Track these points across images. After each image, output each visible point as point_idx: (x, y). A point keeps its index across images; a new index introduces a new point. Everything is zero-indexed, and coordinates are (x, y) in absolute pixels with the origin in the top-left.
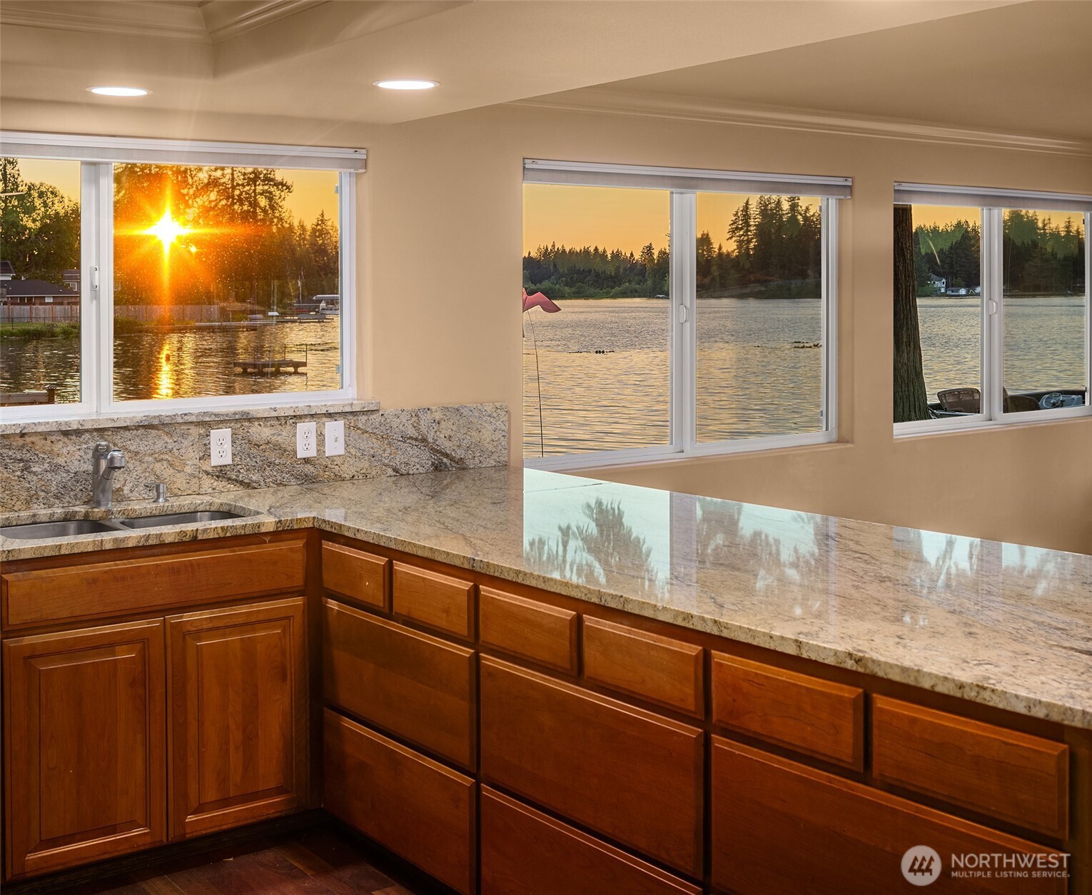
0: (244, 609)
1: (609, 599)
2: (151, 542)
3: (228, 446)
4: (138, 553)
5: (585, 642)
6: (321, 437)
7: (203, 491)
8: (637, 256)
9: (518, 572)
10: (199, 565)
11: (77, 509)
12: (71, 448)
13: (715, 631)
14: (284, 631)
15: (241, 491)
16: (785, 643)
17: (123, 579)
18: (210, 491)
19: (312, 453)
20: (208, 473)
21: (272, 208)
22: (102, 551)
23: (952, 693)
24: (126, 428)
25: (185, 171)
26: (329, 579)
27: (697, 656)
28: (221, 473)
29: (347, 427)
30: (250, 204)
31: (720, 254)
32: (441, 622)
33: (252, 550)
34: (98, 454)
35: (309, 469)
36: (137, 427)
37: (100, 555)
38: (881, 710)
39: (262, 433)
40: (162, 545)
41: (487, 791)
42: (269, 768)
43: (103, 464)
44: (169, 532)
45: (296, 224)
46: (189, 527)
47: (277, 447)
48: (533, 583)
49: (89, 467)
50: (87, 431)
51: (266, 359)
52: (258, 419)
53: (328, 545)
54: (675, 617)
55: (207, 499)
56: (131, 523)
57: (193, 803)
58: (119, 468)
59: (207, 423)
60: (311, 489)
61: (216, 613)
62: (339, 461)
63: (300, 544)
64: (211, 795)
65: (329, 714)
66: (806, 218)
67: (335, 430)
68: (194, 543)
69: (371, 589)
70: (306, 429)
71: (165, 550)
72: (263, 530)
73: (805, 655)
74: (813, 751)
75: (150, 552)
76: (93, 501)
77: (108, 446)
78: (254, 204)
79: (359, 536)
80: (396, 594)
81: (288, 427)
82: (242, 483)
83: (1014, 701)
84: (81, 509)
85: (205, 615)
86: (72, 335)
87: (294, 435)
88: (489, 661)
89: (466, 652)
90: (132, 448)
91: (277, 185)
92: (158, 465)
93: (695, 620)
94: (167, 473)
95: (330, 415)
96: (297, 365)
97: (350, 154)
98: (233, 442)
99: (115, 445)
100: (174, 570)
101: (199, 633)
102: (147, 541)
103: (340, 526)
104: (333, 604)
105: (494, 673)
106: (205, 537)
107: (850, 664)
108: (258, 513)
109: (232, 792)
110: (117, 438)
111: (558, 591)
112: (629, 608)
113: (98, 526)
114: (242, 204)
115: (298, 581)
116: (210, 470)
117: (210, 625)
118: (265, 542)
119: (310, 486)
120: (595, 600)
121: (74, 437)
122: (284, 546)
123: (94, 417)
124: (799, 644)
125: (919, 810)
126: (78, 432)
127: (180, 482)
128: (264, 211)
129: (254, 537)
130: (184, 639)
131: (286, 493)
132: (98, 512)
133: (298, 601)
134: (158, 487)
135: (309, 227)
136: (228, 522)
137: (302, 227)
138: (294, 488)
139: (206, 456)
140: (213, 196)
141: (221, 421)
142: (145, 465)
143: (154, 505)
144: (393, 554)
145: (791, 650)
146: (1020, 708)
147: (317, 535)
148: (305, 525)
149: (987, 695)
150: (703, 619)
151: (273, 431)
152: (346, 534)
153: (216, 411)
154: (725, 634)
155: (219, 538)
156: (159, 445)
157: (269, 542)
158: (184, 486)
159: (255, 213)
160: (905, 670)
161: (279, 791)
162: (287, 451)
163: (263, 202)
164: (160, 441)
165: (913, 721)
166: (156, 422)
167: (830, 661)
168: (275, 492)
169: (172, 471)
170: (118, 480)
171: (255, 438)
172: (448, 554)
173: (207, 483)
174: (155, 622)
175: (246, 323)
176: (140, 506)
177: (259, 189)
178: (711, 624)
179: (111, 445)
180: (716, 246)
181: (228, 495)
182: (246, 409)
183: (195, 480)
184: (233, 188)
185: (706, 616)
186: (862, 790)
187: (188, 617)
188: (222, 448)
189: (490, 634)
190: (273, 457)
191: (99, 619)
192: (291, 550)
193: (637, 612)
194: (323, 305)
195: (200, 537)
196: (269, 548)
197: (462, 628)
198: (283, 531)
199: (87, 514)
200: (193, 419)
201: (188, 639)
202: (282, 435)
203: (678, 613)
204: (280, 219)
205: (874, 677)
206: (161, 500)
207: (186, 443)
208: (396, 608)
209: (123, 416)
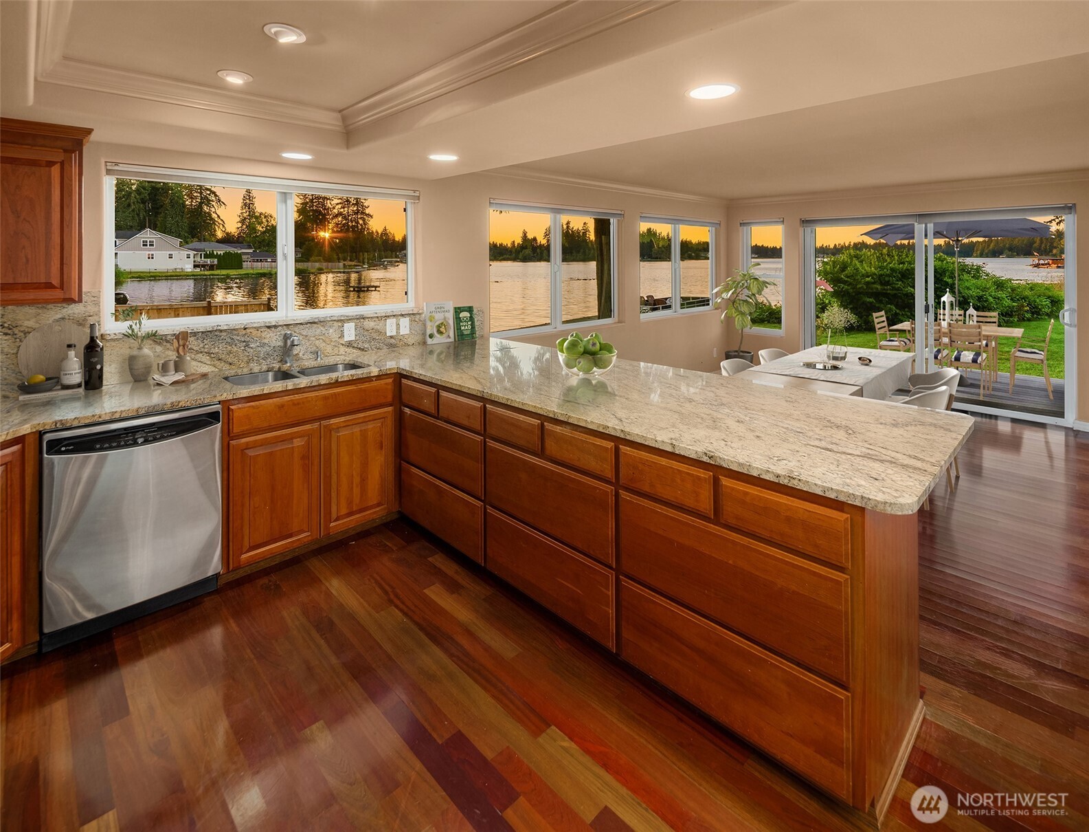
0: (362, 415)
1: (559, 416)
2: (313, 384)
3: (353, 332)
4: (307, 390)
5: (546, 437)
6: (398, 325)
7: (340, 353)
8: (509, 245)
9: (508, 399)
10: (339, 394)
11: (274, 365)
12: (271, 334)
13: (622, 436)
14: (382, 424)
15: (359, 352)
16: (665, 445)
17: (298, 404)
18: (344, 353)
19: (394, 333)
20: (343, 345)
21: (365, 224)
22: (287, 390)
23: (772, 480)
24: (301, 324)
25: (328, 209)
26: (406, 398)
27: (611, 448)
28: (349, 344)
29: (411, 321)
30: (356, 223)
31: (540, 245)
32: (465, 422)
33: (367, 385)
34: (286, 337)
35: (392, 341)
36: (307, 324)
37: (286, 392)
38: (726, 486)
39: (369, 324)
40: (320, 385)
41: (490, 510)
42: (373, 495)
43: (289, 343)
44: (324, 379)
45: (374, 231)
46: (334, 375)
47: (377, 331)
48: (516, 405)
49: (281, 343)
50: (280, 326)
51: (363, 285)
52: (368, 318)
53: (404, 381)
54: (598, 427)
55: (342, 357)
56: (303, 372)
57: (334, 516)
58: (297, 345)
59: (342, 321)
60: (394, 351)
61: (348, 418)
62: (406, 337)
63: (390, 380)
64: (344, 511)
65: (404, 464)
66: (572, 231)
67: (405, 322)
68: (337, 384)
69: (427, 404)
70: (391, 323)
71: (321, 387)
72: (372, 375)
73: (677, 452)
74: (681, 504)
75: (313, 389)
76: (283, 361)
77: (291, 334)
78: (358, 223)
79: (421, 378)
80: (441, 407)
81: (382, 322)
82: (360, 349)
83: (814, 487)
84: (276, 366)
85: (342, 419)
86: (271, 276)
87: (386, 325)
88: (491, 443)
89: (479, 438)
90: (304, 334)
91: (366, 215)
92: (317, 341)
93: (609, 429)
94: (322, 345)
95: (402, 315)
96: (376, 287)
97: (412, 193)
98: (356, 329)
99: (295, 332)
100: (326, 398)
101: (338, 429)
102: (311, 384)
103: (411, 372)
104: (407, 410)
105: (493, 450)
106: (342, 380)
107: (705, 459)
108: (369, 366)
109: (355, 508)
110: (296, 329)
111: (530, 410)
112: (571, 421)
113: (286, 375)
114: (352, 223)
115: (390, 398)
116: (344, 343)
117: (345, 425)
118: (373, 381)
119: (393, 349)
120: (551, 415)
121: (273, 329)
122: (383, 382)
123: (285, 319)
124: (673, 446)
125: (749, 542)
126: (275, 327)
127: (329, 349)
128: (361, 225)
129: (369, 379)
130: (331, 432)
131: (381, 353)
132: (286, 367)
133: (390, 409)
134: (317, 352)
135: (380, 233)
136: (353, 372)
137: (377, 232)
138: (385, 350)
139: (342, 336)
140: (340, 219)
141: (350, 319)
142: (310, 342)
143: (315, 362)
144: (439, 387)
145: (669, 449)
146: (819, 492)
147: (400, 376)
148: (393, 371)
149: (795, 482)
150: (614, 429)
151: (375, 323)
152: (415, 376)
153: (347, 315)
154: (628, 437)
155: (350, 380)
156: (318, 331)
157: (375, 380)
158: (331, 351)
159: (357, 226)
160: (740, 465)
161: (379, 505)
162: (381, 333)
163: (361, 222)
164: (318, 330)
165: (746, 494)
166: (316, 320)
167: (693, 456)
168: (376, 353)
169: (324, 344)
170: (296, 350)
171: (366, 327)
172: (469, 388)
173: (342, 350)
174: (316, 425)
175: (354, 270)
176: (309, 363)
177: (359, 216)
178: (619, 432)
179: (293, 332)
180: (539, 242)
181: (352, 355)
182: (362, 313)
183: (336, 348)
184: (349, 216)
185: (616, 427)
186: (712, 528)
187: (333, 421)
188: (350, 332)
189: (492, 431)
190: (375, 336)
191: (285, 426)
192: (386, 384)
193: (576, 423)
194: (386, 263)
195: (339, 380)
196: (375, 383)
197: (477, 425)
198: (382, 375)
199: (280, 368)
200: (336, 318)
201: (333, 432)
202: (379, 326)
203: (600, 425)
204: (368, 229)
205: (721, 467)
206: (319, 359)
207: (331, 331)
208: (441, 414)
209: (299, 318)
